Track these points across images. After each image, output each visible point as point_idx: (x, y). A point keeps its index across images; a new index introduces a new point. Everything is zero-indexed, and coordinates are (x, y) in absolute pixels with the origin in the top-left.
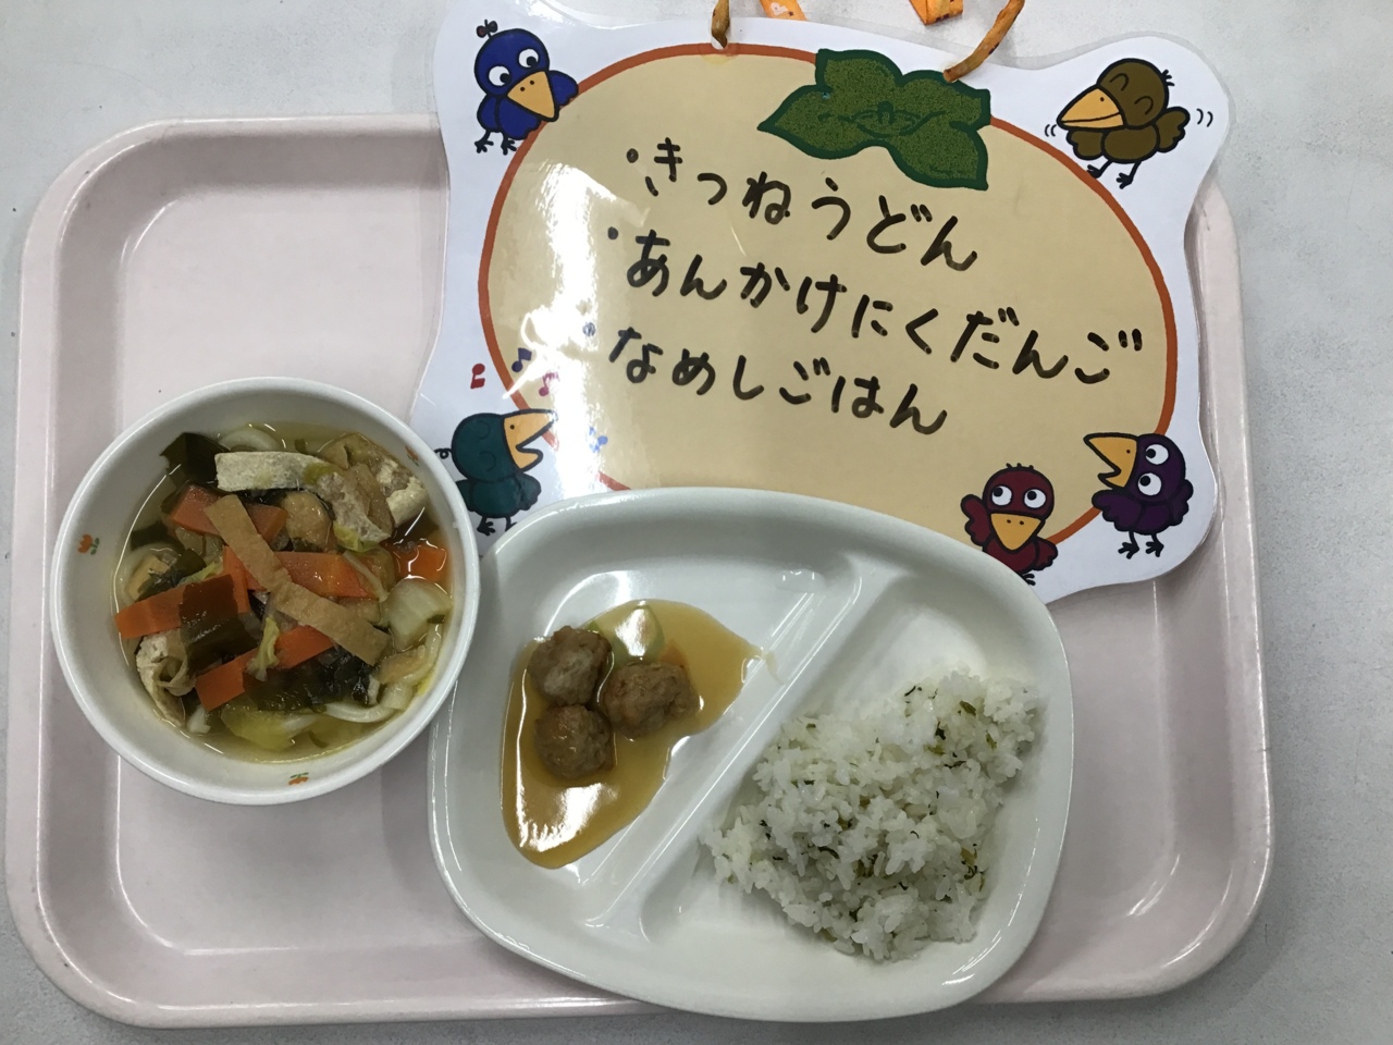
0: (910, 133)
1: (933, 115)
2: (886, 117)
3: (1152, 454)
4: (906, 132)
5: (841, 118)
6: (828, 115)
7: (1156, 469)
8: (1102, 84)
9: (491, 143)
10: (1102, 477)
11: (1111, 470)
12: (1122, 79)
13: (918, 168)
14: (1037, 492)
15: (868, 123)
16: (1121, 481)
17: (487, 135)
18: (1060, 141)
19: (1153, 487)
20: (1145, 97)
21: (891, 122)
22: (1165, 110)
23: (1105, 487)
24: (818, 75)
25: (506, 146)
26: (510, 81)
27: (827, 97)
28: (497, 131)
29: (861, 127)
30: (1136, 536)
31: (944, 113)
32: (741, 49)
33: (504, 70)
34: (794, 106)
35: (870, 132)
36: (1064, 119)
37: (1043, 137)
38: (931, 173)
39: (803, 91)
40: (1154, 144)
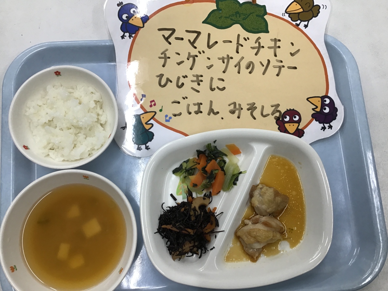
0: (246, 19)
1: (251, 14)
2: (238, 15)
3: (325, 101)
4: (244, 19)
5: (225, 17)
6: (221, 17)
7: (327, 105)
9: (126, 36)
10: (313, 109)
11: (315, 107)
13: (249, 29)
14: (296, 116)
15: (233, 18)
16: (318, 110)
17: (124, 34)
18: (286, 17)
19: (327, 110)
20: (308, 3)
21: (239, 17)
22: (314, 6)
24: (217, 6)
25: (130, 36)
26: (129, 18)
27: (220, 12)
28: (127, 33)
29: (231, 19)
30: (325, 124)
31: (254, 13)
33: (126, 15)
34: (212, 15)
35: (234, 20)
36: (287, 11)
37: (282, 16)
38: (252, 30)
39: (214, 11)
40: (312, 16)
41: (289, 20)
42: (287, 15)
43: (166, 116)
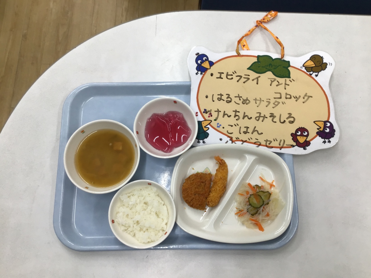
0: (276, 68)
1: (279, 65)
2: (271, 66)
3: (327, 124)
4: (275, 69)
5: (262, 67)
6: (260, 66)
7: (328, 127)
8: (311, 59)
9: (198, 73)
10: (318, 129)
11: (319, 128)
12: (314, 58)
13: (277, 75)
14: (306, 132)
15: (267, 68)
16: (321, 129)
17: (198, 72)
18: (303, 69)
19: (328, 130)
20: (319, 61)
21: (272, 67)
22: (323, 63)
23: (318, 131)
24: (258, 60)
25: (201, 74)
26: (202, 63)
27: (259, 63)
28: (199, 71)
29: (266, 68)
30: (326, 140)
31: (281, 65)
32: (243, 56)
33: (201, 61)
34: (254, 65)
36: (304, 65)
37: (300, 69)
38: (280, 76)
39: (255, 62)
40: (321, 69)
41: (305, 71)
42: (304, 68)
43: (218, 124)
